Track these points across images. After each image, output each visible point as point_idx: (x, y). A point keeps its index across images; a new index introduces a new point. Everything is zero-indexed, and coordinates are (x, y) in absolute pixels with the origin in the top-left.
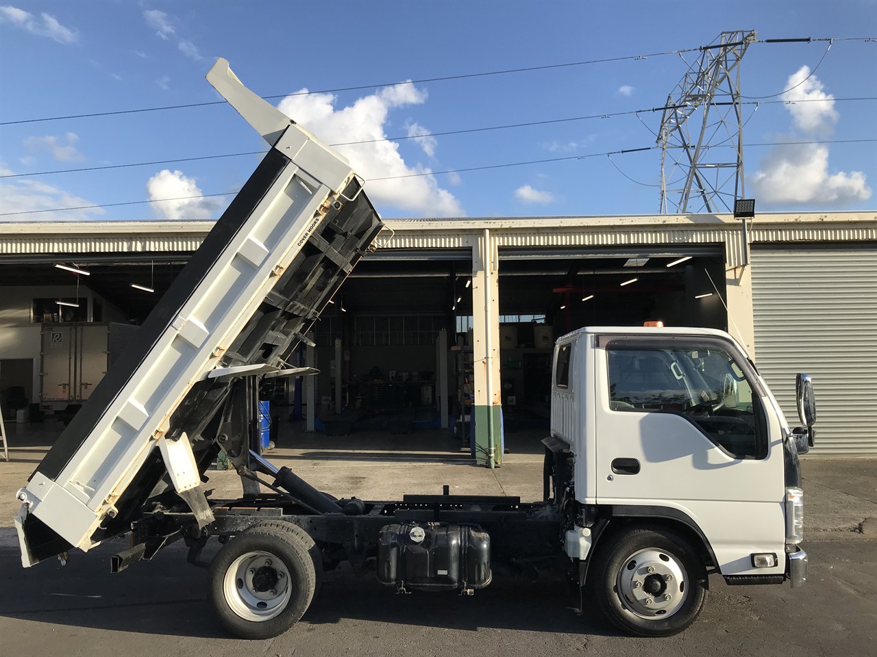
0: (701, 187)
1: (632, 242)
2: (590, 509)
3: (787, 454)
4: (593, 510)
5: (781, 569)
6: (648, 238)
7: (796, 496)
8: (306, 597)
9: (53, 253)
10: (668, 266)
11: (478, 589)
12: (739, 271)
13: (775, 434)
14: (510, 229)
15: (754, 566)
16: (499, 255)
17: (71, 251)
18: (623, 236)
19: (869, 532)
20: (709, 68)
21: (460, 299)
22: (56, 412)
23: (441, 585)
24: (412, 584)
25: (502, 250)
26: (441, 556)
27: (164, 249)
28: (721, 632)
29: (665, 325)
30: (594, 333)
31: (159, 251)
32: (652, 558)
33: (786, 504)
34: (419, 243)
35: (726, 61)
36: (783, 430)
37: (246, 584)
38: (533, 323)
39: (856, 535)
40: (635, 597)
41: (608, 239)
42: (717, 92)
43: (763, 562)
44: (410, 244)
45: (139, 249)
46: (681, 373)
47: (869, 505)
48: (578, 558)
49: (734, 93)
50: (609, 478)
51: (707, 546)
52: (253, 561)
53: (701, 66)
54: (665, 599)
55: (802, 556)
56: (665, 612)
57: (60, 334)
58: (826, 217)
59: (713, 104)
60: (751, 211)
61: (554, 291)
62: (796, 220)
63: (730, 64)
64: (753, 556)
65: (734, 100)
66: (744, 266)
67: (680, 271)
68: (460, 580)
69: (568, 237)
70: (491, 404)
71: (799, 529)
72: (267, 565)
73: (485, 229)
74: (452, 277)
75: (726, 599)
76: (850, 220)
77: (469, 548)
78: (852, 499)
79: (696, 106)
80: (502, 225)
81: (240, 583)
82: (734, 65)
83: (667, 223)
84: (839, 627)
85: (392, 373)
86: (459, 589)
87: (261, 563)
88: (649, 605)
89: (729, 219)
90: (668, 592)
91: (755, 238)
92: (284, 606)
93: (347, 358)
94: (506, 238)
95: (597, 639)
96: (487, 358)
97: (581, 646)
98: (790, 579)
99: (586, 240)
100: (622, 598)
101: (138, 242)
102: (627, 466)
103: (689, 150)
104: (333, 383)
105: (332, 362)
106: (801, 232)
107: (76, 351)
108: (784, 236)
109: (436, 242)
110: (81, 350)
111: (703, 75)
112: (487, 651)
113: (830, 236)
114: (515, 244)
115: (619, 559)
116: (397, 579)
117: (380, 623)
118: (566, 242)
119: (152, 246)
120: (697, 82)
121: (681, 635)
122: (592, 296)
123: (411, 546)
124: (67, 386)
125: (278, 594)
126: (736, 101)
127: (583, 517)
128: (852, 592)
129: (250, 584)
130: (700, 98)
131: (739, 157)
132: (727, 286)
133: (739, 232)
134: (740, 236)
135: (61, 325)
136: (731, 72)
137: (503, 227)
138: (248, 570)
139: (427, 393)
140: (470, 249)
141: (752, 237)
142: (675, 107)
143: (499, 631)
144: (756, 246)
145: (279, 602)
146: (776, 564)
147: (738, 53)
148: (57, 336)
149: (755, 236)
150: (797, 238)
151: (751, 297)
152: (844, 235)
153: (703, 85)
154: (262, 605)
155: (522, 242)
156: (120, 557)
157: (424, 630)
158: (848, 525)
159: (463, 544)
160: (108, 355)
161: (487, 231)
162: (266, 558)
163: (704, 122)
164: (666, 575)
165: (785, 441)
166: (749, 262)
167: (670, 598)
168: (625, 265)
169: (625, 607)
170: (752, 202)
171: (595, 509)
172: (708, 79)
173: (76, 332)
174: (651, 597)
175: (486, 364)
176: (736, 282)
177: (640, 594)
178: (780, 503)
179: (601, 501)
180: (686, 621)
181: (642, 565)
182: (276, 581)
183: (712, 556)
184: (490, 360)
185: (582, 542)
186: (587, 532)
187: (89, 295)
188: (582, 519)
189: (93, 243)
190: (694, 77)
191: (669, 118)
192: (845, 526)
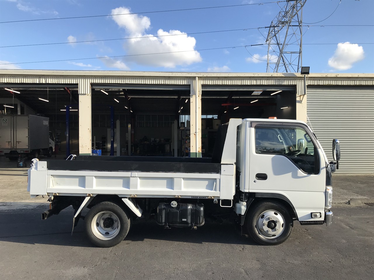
0: (284, 62)
1: (258, 84)
2: (246, 194)
3: (327, 172)
4: (247, 195)
5: (322, 219)
6: (265, 82)
7: (330, 189)
8: (127, 230)
9: (4, 83)
10: (271, 95)
11: (199, 227)
12: (302, 97)
13: (323, 165)
14: (207, 77)
15: (312, 217)
16: (202, 88)
17: (12, 82)
18: (254, 81)
19: (353, 204)
20: (290, 10)
21: (182, 108)
22: (5, 154)
23: (183, 225)
24: (171, 225)
25: (203, 86)
26: (184, 214)
27: (55, 82)
28: (297, 243)
29: (277, 118)
30: (250, 121)
31: (53, 83)
32: (271, 214)
33: (326, 193)
34: (168, 82)
35: (297, 7)
36: (326, 163)
37: (100, 225)
38: (213, 118)
39: (347, 205)
40: (263, 230)
41: (248, 82)
42: (292, 20)
43: (316, 216)
44: (163, 83)
45: (44, 82)
46: (282, 139)
47: (352, 194)
48: (241, 214)
49: (299, 21)
50: (255, 182)
51: (294, 209)
52: (103, 215)
53: (286, 9)
54: (275, 230)
55: (330, 213)
56: (275, 235)
57: (6, 120)
58: (338, 75)
59: (291, 26)
60: (308, 72)
61: (222, 105)
62: (326, 76)
63: (298, 8)
64: (312, 213)
65: (299, 25)
66: (304, 95)
67: (275, 97)
68: (191, 223)
69: (231, 81)
70: (197, 152)
71: (331, 203)
72: (109, 217)
73: (196, 77)
74: (179, 98)
75: (298, 230)
76: (348, 76)
77: (196, 209)
78: (345, 191)
79: (283, 27)
80: (203, 75)
81: (98, 224)
82: (300, 9)
83: (273, 76)
84: (344, 241)
85: (152, 139)
86: (191, 227)
87: (106, 216)
88: (269, 233)
89: (299, 75)
90: (277, 228)
91: (309, 83)
92: (117, 234)
93: (133, 132)
94: (205, 81)
95: (248, 246)
96: (196, 132)
97: (241, 249)
98: (326, 223)
99: (239, 83)
100: (258, 230)
101: (43, 79)
102: (262, 177)
103: (279, 45)
104: (127, 143)
105: (127, 134)
106: (328, 81)
107: (14, 127)
108: (321, 83)
109: (175, 82)
110: (16, 127)
111: (287, 13)
112: (203, 252)
113: (339, 83)
114: (209, 84)
115: (258, 214)
116: (165, 223)
117: (157, 240)
118: (230, 83)
119: (50, 81)
120: (284, 16)
121: (281, 244)
122: (238, 107)
123: (171, 209)
124: (10, 143)
125: (114, 229)
126: (300, 25)
127: (243, 197)
128: (348, 227)
129: (102, 225)
130: (285, 23)
131: (300, 49)
132: (297, 103)
133: (303, 81)
134: (303, 82)
135: (6, 116)
136: (299, 12)
137: (204, 76)
138: (101, 219)
139: (167, 148)
140: (189, 85)
141: (308, 83)
142: (274, 27)
143: (207, 243)
144: (310, 87)
145: (115, 232)
146: (321, 217)
147: (302, 4)
148: (5, 120)
149: (309, 82)
150: (326, 84)
151: (306, 108)
152: (345, 83)
153: (287, 17)
154: (107, 234)
155: (212, 83)
156: (45, 213)
157: (176, 243)
158: (344, 201)
159: (193, 208)
160: (28, 129)
161: (197, 78)
162: (109, 214)
163: (287, 34)
164: (276, 221)
165: (327, 167)
166: (306, 94)
167: (278, 230)
168: (252, 94)
169: (259, 234)
170: (309, 68)
171: (248, 194)
172: (289, 15)
173: (14, 119)
174: (270, 230)
175: (195, 135)
176: (300, 102)
177: (266, 228)
178: (324, 192)
179: (251, 191)
180: (283, 239)
181: (267, 216)
182: (113, 223)
183: (295, 213)
184: (197, 133)
185: (243, 207)
186: (245, 203)
187: (19, 103)
188: (243, 198)
189: (22, 79)
190: (283, 14)
191: (272, 31)
192: (343, 202)
